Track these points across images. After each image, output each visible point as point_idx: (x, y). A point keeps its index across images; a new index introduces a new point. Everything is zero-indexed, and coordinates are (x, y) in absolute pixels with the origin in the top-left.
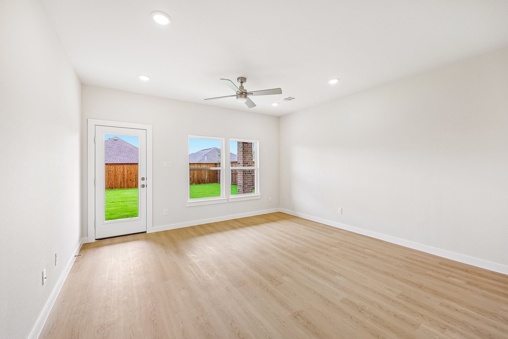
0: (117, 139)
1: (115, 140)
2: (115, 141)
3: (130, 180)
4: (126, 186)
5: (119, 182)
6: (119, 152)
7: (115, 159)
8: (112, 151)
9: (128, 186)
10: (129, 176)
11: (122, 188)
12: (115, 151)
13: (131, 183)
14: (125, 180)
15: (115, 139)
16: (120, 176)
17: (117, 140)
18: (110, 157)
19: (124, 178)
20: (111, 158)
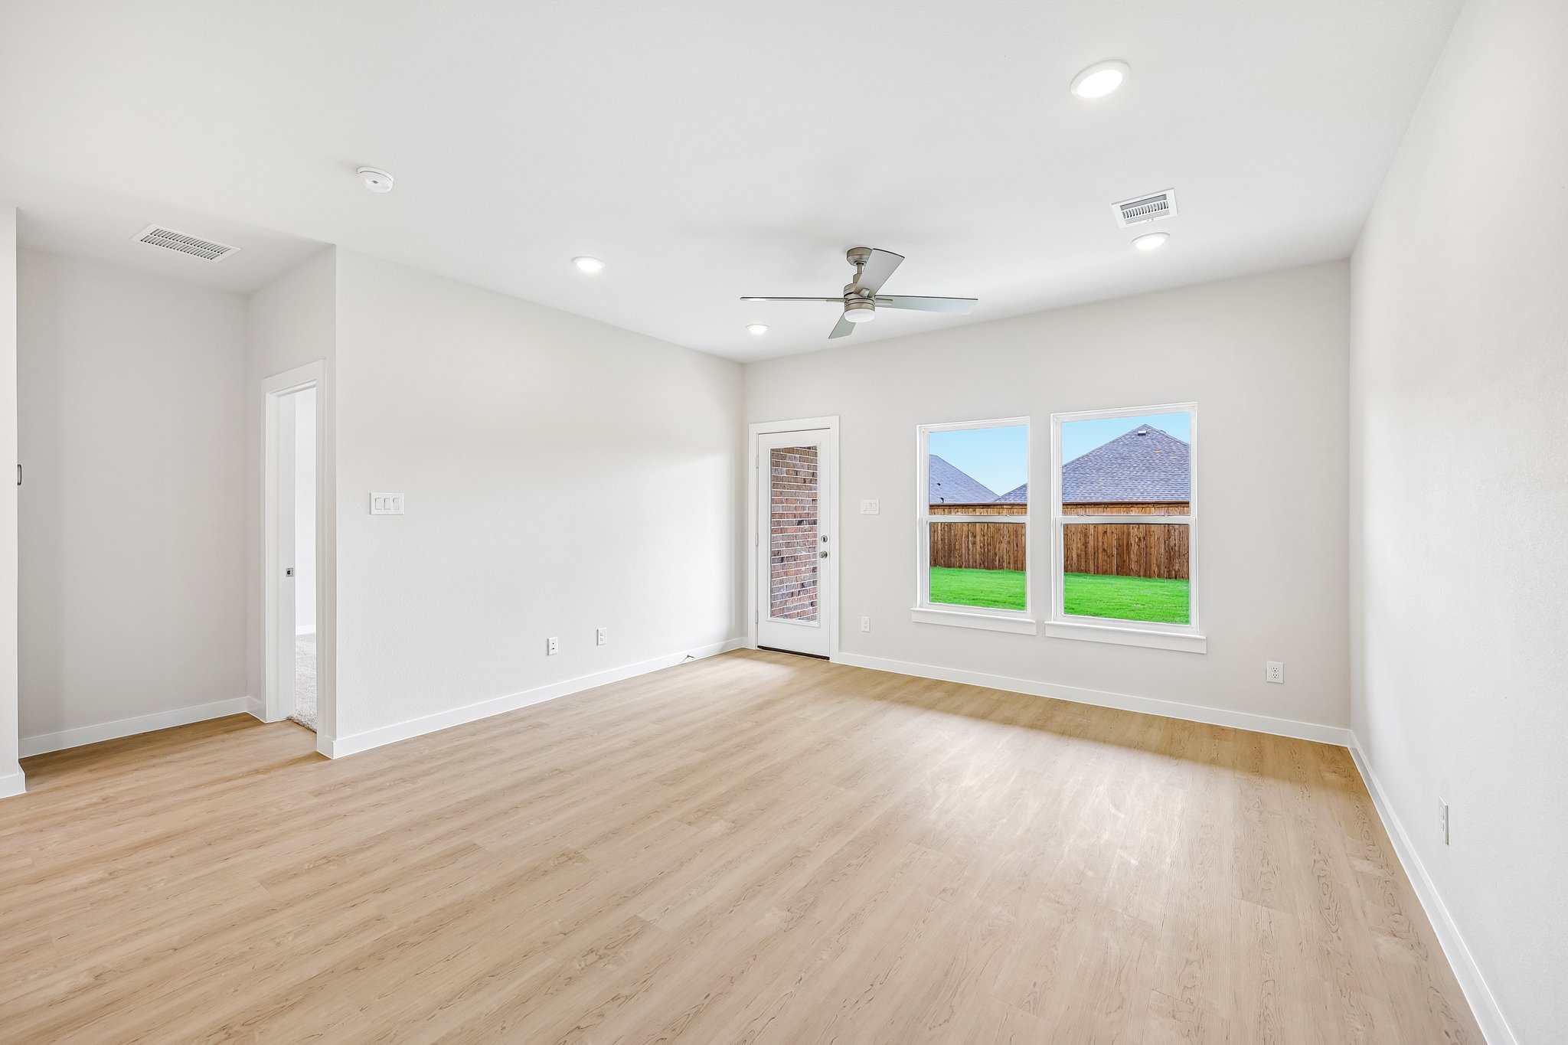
0: (1144, 432)
1: (1139, 435)
2: (1140, 438)
3: (1104, 550)
4: (1092, 567)
5: (1075, 556)
6: (1144, 468)
7: (1129, 490)
8: (1125, 469)
9: (1098, 568)
10: (1100, 539)
11: (1081, 571)
12: (1135, 467)
13: (1106, 561)
14: (1090, 550)
15: (1140, 432)
16: (1077, 539)
17: (1144, 434)
18: (1117, 485)
19: (1086, 544)
20: (1120, 487)
